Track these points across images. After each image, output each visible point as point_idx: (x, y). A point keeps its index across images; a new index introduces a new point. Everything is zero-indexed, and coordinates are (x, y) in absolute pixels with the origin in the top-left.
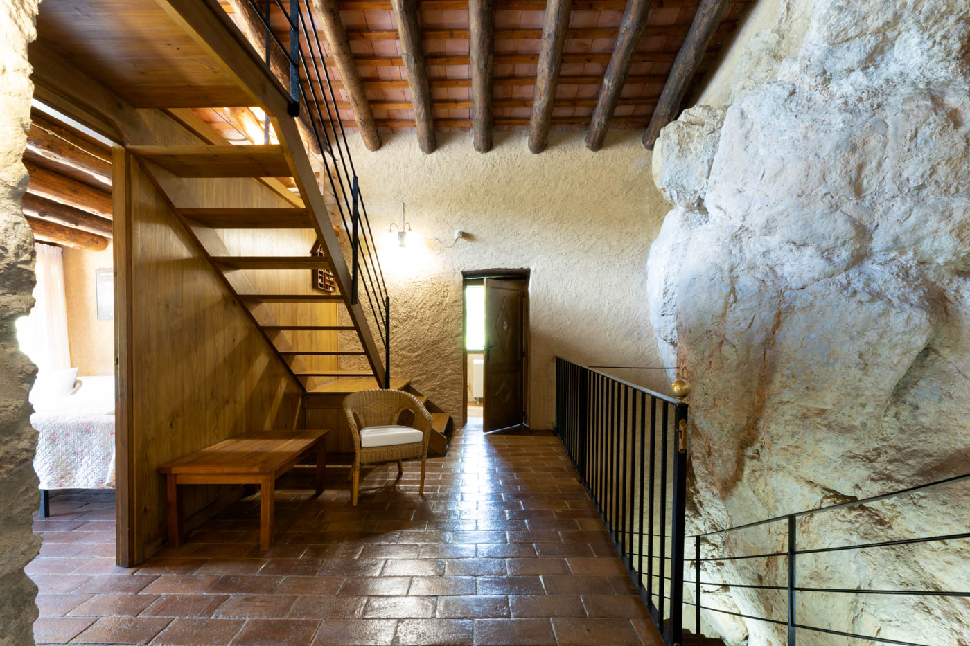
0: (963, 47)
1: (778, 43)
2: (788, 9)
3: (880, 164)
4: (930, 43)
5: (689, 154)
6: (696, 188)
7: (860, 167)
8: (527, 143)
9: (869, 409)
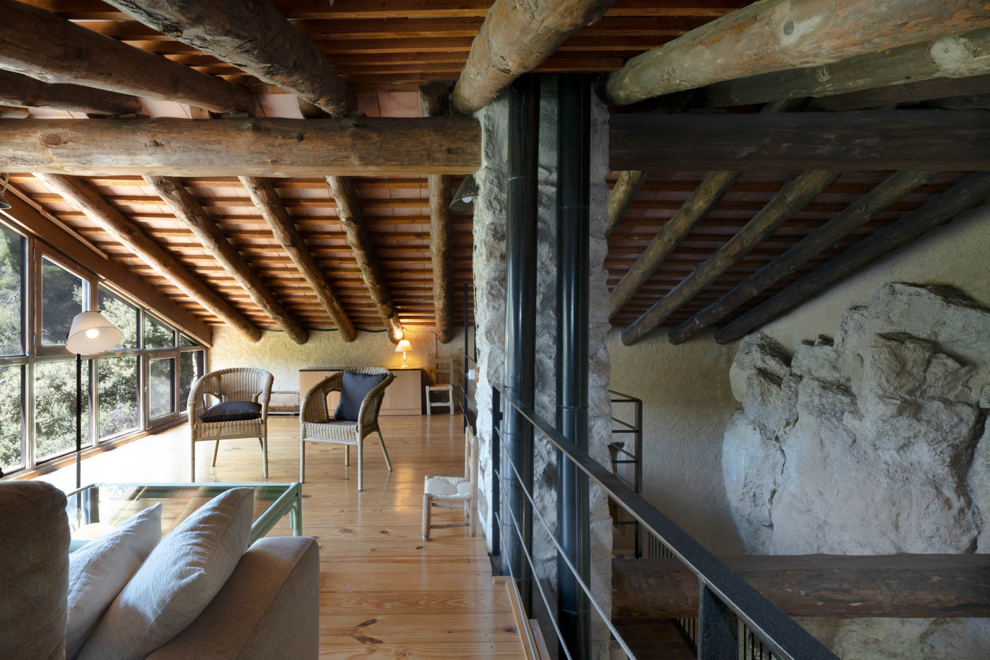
0: (951, 461)
1: (836, 359)
2: (843, 341)
3: (909, 516)
4: (934, 453)
5: (769, 404)
6: (774, 429)
7: (898, 515)
8: (620, 338)
9: (905, 645)
